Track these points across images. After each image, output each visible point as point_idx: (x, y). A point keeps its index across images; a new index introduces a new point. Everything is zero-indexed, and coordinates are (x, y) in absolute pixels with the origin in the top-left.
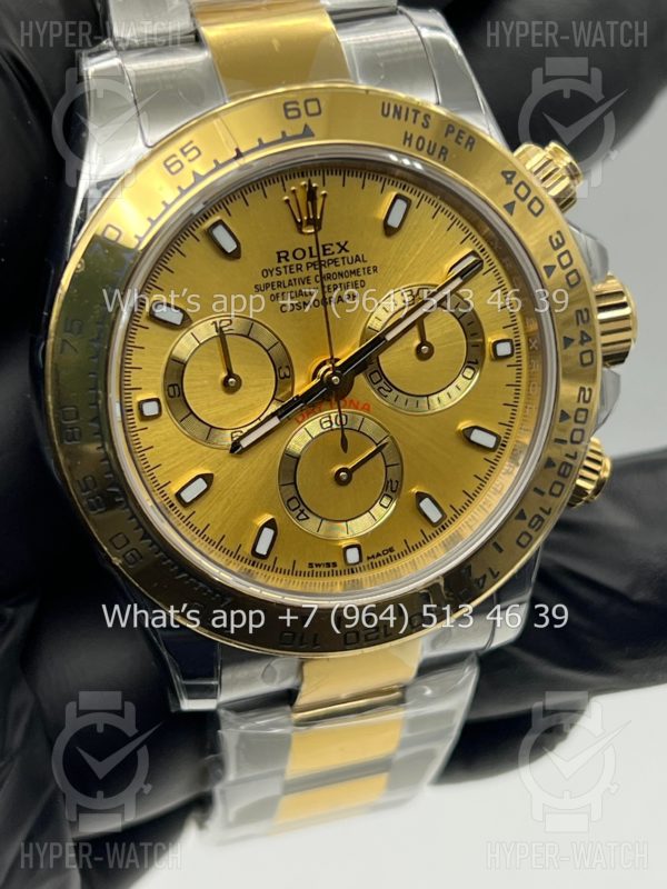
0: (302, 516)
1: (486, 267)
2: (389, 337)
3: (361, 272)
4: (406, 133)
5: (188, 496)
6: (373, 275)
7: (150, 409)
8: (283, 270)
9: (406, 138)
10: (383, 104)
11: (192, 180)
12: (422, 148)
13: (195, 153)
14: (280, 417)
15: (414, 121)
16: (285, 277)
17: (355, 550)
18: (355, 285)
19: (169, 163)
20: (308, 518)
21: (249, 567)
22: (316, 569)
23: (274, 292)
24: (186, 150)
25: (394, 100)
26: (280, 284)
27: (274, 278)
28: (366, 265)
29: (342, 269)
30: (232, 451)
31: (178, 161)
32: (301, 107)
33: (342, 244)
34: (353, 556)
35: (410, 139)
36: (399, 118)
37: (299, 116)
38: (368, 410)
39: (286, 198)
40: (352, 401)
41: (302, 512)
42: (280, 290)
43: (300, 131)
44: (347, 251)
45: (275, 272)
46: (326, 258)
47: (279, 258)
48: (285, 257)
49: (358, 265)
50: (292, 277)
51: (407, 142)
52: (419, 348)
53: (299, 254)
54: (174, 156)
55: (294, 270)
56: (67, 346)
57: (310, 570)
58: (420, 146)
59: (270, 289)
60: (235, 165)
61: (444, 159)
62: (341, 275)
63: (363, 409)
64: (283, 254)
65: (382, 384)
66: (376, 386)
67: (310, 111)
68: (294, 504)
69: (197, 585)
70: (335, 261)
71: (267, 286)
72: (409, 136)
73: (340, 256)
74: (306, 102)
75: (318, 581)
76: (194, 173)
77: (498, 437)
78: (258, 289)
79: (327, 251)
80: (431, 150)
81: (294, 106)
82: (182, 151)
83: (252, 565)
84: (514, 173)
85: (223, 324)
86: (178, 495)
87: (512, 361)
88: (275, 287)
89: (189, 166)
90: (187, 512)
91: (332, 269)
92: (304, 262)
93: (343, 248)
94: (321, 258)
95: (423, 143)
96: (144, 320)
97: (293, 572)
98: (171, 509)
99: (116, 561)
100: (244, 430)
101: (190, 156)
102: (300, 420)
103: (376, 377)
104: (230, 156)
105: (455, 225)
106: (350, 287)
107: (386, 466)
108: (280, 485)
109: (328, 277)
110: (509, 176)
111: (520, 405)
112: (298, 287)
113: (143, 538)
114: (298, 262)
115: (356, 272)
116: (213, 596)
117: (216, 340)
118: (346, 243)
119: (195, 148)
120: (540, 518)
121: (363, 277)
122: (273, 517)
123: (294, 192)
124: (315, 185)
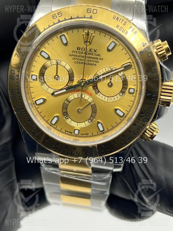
0: (66, 118)
1: (133, 67)
5: (38, 102)
6: (102, 61)
8: (78, 52)
10: (114, 16)
11: (57, 22)
13: (61, 15)
14: (66, 90)
15: (122, 22)
16: (78, 54)
17: (78, 131)
19: (53, 16)
20: (68, 119)
21: (50, 126)
22: (67, 132)
23: (74, 57)
24: (59, 14)
27: (75, 54)
28: (100, 57)
29: (93, 56)
30: (52, 95)
31: (56, 16)
32: (92, 11)
33: (95, 50)
35: (118, 27)
36: (117, 20)
37: (90, 13)
39: (83, 34)
40: (87, 92)
41: (67, 116)
42: (76, 57)
43: (89, 16)
44: (96, 52)
45: (75, 52)
46: (90, 52)
47: (78, 49)
48: (79, 49)
49: (98, 57)
50: (80, 55)
51: (117, 27)
52: (109, 83)
53: (83, 49)
54: (55, 14)
55: (81, 53)
56: (16, 55)
57: (65, 132)
58: (120, 29)
59: (73, 56)
60: (70, 21)
61: (126, 35)
62: (93, 58)
63: (90, 95)
64: (79, 48)
65: (97, 90)
66: (95, 90)
67: (94, 12)
68: (65, 114)
69: (33, 125)
70: (92, 54)
71: (72, 55)
72: (118, 26)
73: (94, 53)
74: (94, 10)
75: (66, 135)
76: (59, 20)
77: (124, 114)
78: (70, 55)
79: (91, 51)
80: (123, 31)
81: (90, 10)
82: (58, 13)
83: (51, 126)
84: (146, 44)
85: (59, 61)
86: (35, 101)
87: (134, 95)
88: (75, 56)
89: (58, 18)
90: (37, 107)
91: (91, 56)
92: (84, 52)
93: (95, 51)
94: (89, 52)
95: (122, 29)
96: (39, 55)
97: (60, 131)
98: (33, 105)
99: (15, 113)
100: (57, 90)
101: (59, 15)
102: (72, 92)
103: (95, 88)
104: (69, 18)
105: (127, 54)
106: (95, 62)
107: (92, 112)
108: (63, 108)
109: (89, 57)
110: (144, 44)
111: (133, 107)
112: (81, 58)
113: (22, 109)
114: (82, 51)
115: (97, 58)
116: (36, 130)
117: (56, 65)
118: (96, 50)
119: (61, 14)
120: (129, 139)
121: (99, 60)
122: (59, 115)
123: (86, 33)
124: (92, 32)
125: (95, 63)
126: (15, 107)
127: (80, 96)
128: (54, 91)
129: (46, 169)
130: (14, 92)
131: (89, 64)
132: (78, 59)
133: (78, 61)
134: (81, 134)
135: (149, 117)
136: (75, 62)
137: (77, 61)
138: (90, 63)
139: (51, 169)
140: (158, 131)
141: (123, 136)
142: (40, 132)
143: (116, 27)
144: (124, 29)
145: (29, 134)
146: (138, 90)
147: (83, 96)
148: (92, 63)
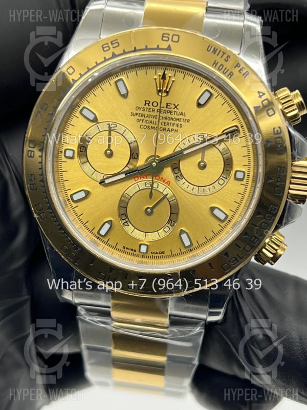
0: (126, 224)
2: (185, 152)
3: (182, 120)
4: (215, 61)
5: (76, 197)
6: (187, 123)
7: (69, 154)
8: (146, 109)
9: (214, 63)
10: (209, 46)
11: (111, 56)
12: (221, 69)
13: (116, 44)
14: (126, 174)
15: (222, 57)
16: (146, 113)
17: (146, 247)
18: (177, 125)
19: (104, 46)
20: (128, 225)
21: (96, 239)
22: (126, 250)
23: (139, 118)
24: (113, 42)
25: (215, 45)
26: (143, 115)
27: (141, 112)
28: (185, 118)
29: (173, 116)
30: (100, 183)
31: (108, 46)
32: (170, 37)
33: (176, 105)
34: (144, 249)
35: (217, 64)
36: (215, 53)
37: (168, 40)
38: (169, 185)
39: (156, 77)
40: (162, 178)
41: (126, 222)
42: (142, 118)
43: (166, 47)
44: (177, 109)
45: (142, 109)
46: (167, 109)
47: (146, 103)
48: (148, 104)
49: (181, 117)
50: (149, 113)
51: (215, 65)
52: (200, 162)
53: (155, 104)
54: (108, 44)
55: (151, 111)
56: (39, 115)
57: (123, 250)
58: (220, 68)
59: (138, 116)
60: (133, 55)
61: (230, 78)
62: (172, 119)
63: (166, 183)
64: (148, 102)
65: (178, 174)
66: (176, 175)
67: (174, 40)
68: (124, 217)
69: (67, 237)
70: (171, 112)
71: (136, 114)
72: (216, 62)
73: (174, 110)
74: (173, 35)
75: (126, 256)
76: (113, 53)
77: (227, 216)
78: (132, 114)
79: (168, 107)
80: (225, 72)
81: (167, 36)
82: (111, 42)
83: (98, 238)
84: (264, 94)
85: (113, 126)
86: (71, 196)
87: (244, 182)
88: (140, 116)
89: (112, 50)
90: (74, 205)
91: (169, 115)
92: (156, 108)
93: (176, 107)
94: (165, 109)
95: (222, 68)
96: (78, 114)
97: (115, 248)
98: (67, 202)
99: (36, 216)
100: (109, 176)
101: (114, 45)
102: (136, 179)
103: (177, 171)
104: (131, 50)
105: (232, 111)
106: (175, 126)
107: (171, 213)
108: (120, 207)
109: (166, 118)
110: (261, 94)
111: (243, 205)
112: (150, 119)
113: (48, 209)
114: (154, 108)
115: (179, 120)
116: (73, 245)
117: (108, 132)
118: (178, 105)
119: (118, 43)
120: (236, 259)
121: (182, 123)
122: (112, 219)
123: (160, 75)
124: (170, 75)
125: (175, 128)
126: (36, 206)
127: (149, 185)
128: (105, 177)
129: (88, 318)
130: (35, 180)
131: (164, 129)
132: (146, 122)
133: (146, 124)
134: (152, 253)
135: (270, 220)
136: (142, 127)
137: (144, 124)
138: (167, 127)
139: (97, 319)
140: (285, 247)
141: (226, 254)
142: (79, 249)
143: (213, 65)
144: (226, 68)
145: (60, 254)
146: (251, 174)
147: (155, 185)
148: (171, 128)
